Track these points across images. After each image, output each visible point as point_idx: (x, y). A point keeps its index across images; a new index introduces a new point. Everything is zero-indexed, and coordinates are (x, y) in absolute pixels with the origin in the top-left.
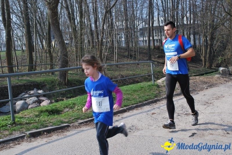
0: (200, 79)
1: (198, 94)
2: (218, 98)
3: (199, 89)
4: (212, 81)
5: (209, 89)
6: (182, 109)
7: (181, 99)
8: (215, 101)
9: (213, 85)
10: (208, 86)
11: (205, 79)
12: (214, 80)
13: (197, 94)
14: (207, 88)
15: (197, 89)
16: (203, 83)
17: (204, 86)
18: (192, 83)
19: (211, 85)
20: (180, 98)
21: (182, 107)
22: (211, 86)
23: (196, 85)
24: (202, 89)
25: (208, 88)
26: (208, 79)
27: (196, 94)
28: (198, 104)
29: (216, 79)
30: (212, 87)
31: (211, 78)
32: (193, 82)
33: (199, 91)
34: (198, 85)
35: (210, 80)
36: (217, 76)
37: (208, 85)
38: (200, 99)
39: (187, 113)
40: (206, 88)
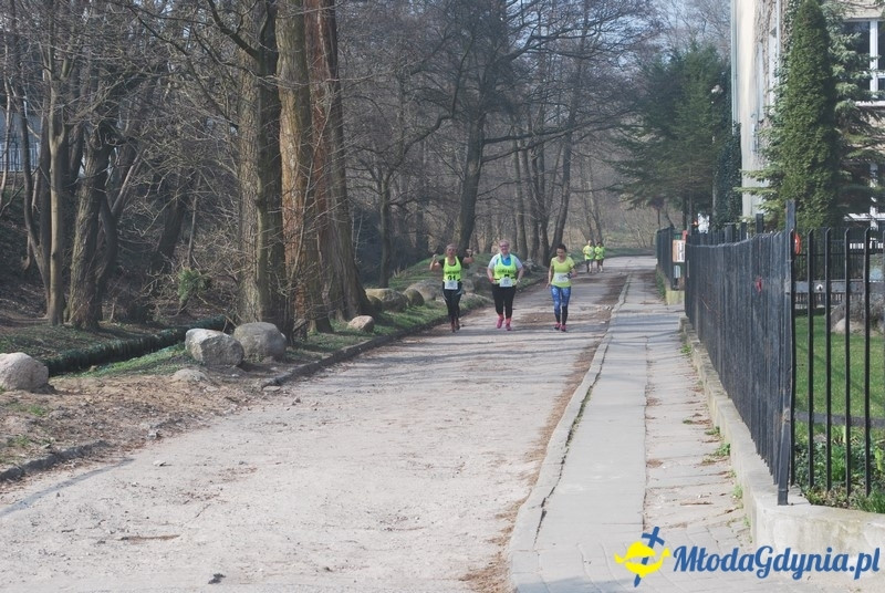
0: (106, 389)
1: (133, 463)
2: (230, 476)
3: (123, 442)
4: (168, 400)
5: (167, 440)
6: (96, 522)
7: (68, 484)
8: (224, 486)
9: (180, 421)
10: (160, 426)
11: (133, 392)
12: (176, 396)
13: (126, 460)
14: (159, 437)
15: (113, 442)
16: (133, 412)
17: (144, 425)
18: (83, 413)
19: (172, 422)
20: (60, 481)
21: (94, 516)
22: (176, 423)
23: (104, 423)
24: (138, 442)
25: (164, 433)
26: (148, 392)
27: (121, 464)
28: (154, 500)
29: (187, 391)
30: (180, 431)
31: (160, 383)
32: (83, 404)
33: (127, 448)
34: (110, 420)
35: (157, 395)
36: (183, 374)
37: (157, 422)
38: (151, 483)
39: (128, 535)
40: (152, 433)
